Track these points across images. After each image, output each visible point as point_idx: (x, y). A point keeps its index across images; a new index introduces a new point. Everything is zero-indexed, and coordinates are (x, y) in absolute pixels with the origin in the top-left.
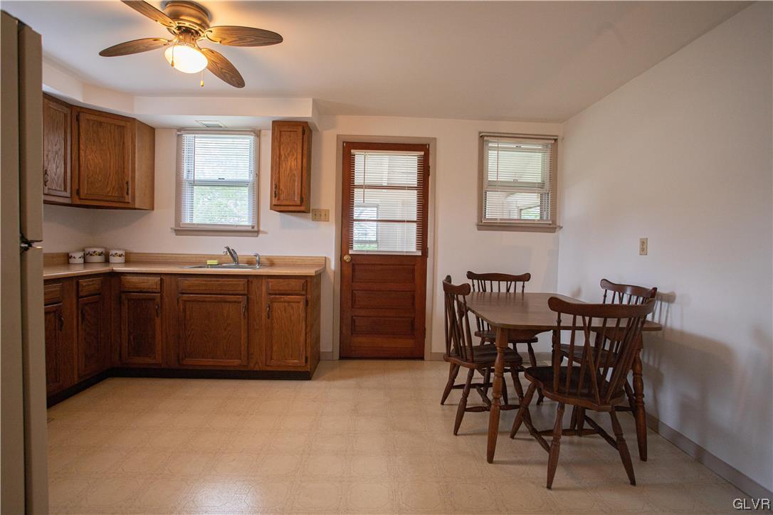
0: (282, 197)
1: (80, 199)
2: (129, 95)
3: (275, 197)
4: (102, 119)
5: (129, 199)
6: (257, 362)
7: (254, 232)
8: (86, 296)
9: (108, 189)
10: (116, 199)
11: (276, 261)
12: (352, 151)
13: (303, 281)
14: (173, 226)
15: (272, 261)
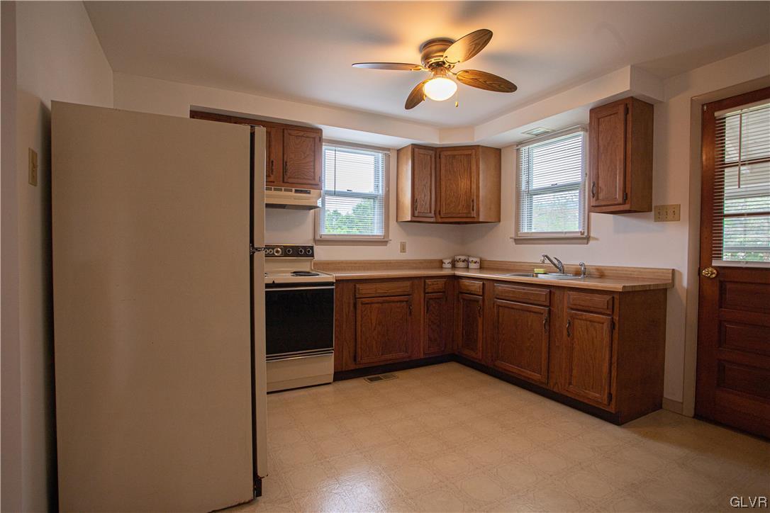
0: (601, 196)
1: (441, 218)
2: (470, 127)
3: (593, 197)
4: (456, 153)
5: (474, 214)
6: (556, 383)
7: (584, 238)
8: (431, 293)
9: (460, 208)
10: (465, 215)
11: (606, 273)
12: (716, 114)
13: (608, 297)
14: (513, 236)
15: (602, 272)
